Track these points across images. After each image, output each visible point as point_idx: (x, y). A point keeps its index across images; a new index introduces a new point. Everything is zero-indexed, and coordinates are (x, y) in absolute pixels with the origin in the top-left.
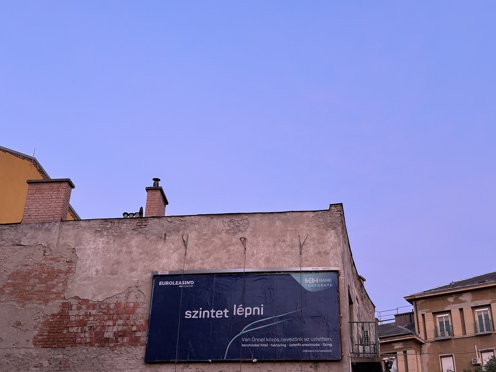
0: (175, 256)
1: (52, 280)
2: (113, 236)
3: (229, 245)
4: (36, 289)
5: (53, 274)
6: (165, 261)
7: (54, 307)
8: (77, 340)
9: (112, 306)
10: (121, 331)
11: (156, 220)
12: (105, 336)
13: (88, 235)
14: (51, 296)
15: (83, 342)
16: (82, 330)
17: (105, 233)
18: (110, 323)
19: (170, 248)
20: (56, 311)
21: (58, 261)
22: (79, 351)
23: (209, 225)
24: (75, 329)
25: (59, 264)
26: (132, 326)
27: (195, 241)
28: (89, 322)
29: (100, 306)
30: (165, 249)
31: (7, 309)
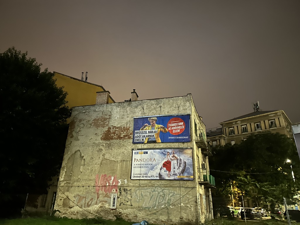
0: (140, 112)
2: (122, 107)
3: (156, 108)
4: (101, 124)
6: (137, 114)
8: (113, 138)
10: (125, 135)
11: (135, 102)
12: (121, 136)
13: (114, 107)
14: (105, 126)
15: (115, 138)
16: (114, 135)
17: (120, 107)
18: (122, 133)
19: (139, 110)
20: (107, 130)
21: (106, 115)
23: (150, 103)
24: (112, 135)
26: (129, 133)
27: (146, 107)
28: (116, 133)
30: (137, 110)
31: (93, 130)
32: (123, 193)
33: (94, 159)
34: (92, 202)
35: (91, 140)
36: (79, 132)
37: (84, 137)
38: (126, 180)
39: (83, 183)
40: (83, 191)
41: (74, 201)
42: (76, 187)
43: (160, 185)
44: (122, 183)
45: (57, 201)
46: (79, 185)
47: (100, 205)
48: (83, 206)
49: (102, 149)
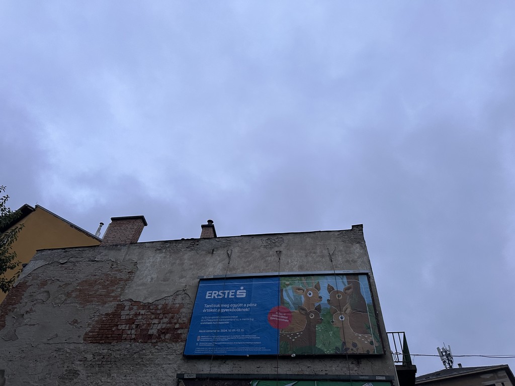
2: (170, 252)
4: (98, 293)
5: (114, 282)
7: (109, 308)
9: (160, 307)
10: (164, 329)
11: (207, 241)
13: (149, 253)
14: (109, 299)
16: (129, 327)
17: (164, 251)
18: (156, 321)
19: (216, 260)
20: (110, 311)
23: (250, 243)
24: (123, 327)
25: (121, 274)
26: (175, 324)
28: (137, 321)
29: (149, 307)
30: (212, 261)
35: (51, 342)
36: (25, 316)
37: (34, 329)
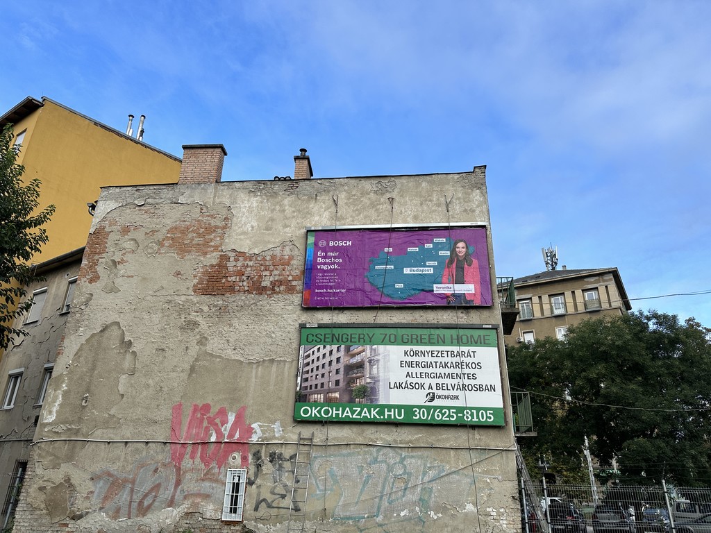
0: (327, 214)
1: (210, 234)
2: (267, 196)
3: (378, 204)
4: (194, 242)
5: (210, 230)
6: (317, 218)
7: (212, 259)
8: (236, 288)
9: (268, 258)
10: (277, 281)
11: (307, 182)
12: (262, 285)
13: (242, 195)
14: (209, 249)
15: (241, 290)
16: (240, 279)
17: (259, 194)
18: (267, 273)
19: (321, 207)
20: (214, 262)
21: (215, 218)
22: (238, 298)
23: (358, 187)
24: (233, 279)
25: (215, 220)
26: (288, 276)
27: (345, 201)
28: (246, 272)
29: (256, 258)
30: (316, 208)
31: (167, 260)
32: (268, 468)
33: (168, 353)
34: (156, 497)
35: (158, 294)
36: (119, 267)
37: (134, 280)
38: (278, 424)
39: (127, 433)
40: (126, 460)
41: (92, 492)
42: (98, 444)
43: (395, 441)
44: (264, 433)
45: (27, 492)
46: (110, 438)
47: (184, 508)
48: (124, 510)
49: (196, 324)
